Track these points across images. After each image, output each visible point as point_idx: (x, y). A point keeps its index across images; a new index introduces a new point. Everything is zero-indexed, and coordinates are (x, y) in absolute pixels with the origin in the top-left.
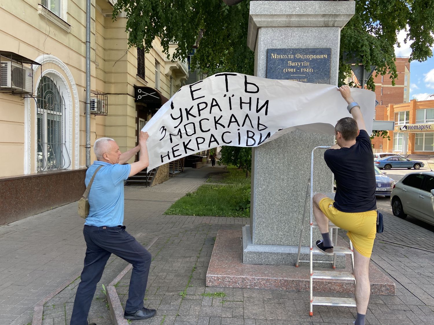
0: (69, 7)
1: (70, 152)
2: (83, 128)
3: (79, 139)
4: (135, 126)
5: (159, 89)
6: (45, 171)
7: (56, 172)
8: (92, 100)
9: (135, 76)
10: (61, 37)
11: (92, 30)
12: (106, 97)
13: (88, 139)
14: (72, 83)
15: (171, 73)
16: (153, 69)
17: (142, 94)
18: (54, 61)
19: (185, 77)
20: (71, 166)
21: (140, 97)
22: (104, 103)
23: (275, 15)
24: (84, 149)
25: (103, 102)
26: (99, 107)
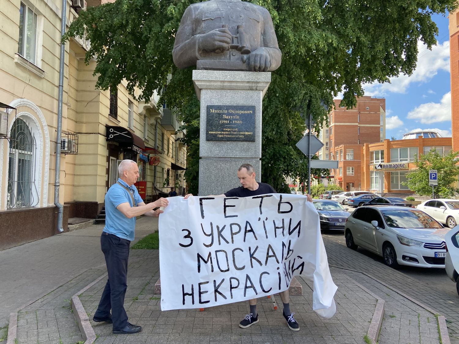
0: (44, 54)
1: (39, 190)
2: (53, 167)
3: (48, 178)
4: (106, 164)
5: (132, 128)
6: (14, 209)
7: (24, 209)
8: (63, 140)
9: (107, 116)
10: (35, 82)
11: (65, 74)
12: (77, 137)
13: (57, 178)
14: (44, 125)
15: (144, 112)
16: (127, 109)
17: (113, 133)
18: (27, 104)
19: (160, 116)
20: (39, 204)
21: (111, 136)
22: (74, 143)
23: (212, 81)
24: (53, 187)
25: (73, 141)
26: (69, 146)
